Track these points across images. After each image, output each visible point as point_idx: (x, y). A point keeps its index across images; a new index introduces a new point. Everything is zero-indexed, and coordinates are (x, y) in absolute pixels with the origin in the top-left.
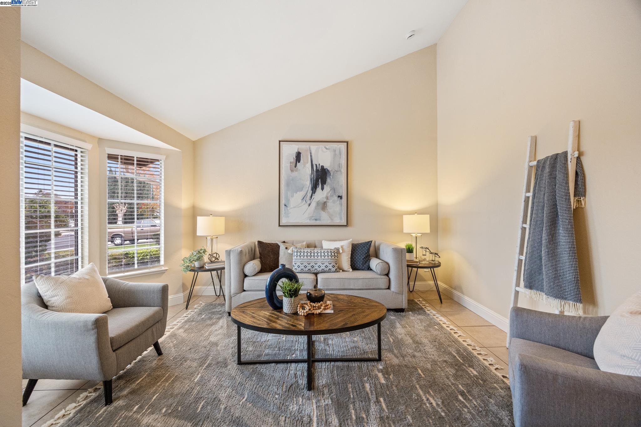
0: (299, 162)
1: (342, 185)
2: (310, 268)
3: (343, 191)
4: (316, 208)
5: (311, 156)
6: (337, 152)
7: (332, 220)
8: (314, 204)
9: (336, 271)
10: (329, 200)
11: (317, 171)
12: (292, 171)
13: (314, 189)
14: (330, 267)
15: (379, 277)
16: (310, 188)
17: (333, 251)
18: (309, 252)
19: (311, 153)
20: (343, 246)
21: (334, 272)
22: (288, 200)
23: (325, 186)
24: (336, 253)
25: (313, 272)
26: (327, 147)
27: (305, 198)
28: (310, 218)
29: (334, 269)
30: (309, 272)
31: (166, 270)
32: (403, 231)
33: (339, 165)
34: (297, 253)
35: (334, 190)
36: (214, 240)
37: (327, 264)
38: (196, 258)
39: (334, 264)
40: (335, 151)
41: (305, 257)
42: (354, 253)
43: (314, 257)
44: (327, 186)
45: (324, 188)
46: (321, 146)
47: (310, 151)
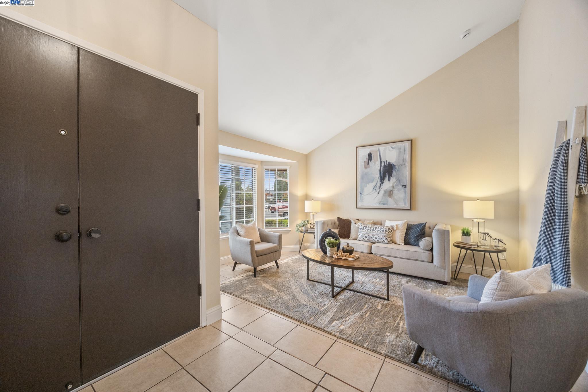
0: (371, 161)
1: (406, 176)
2: (369, 238)
3: (407, 181)
4: (384, 195)
5: (380, 155)
6: (402, 150)
7: (397, 204)
8: (382, 192)
9: (388, 243)
10: (395, 188)
11: (385, 166)
12: (365, 168)
13: (382, 180)
14: (384, 239)
15: (422, 251)
16: (379, 180)
17: (388, 228)
18: (370, 227)
19: (380, 153)
20: (398, 225)
21: (387, 243)
22: (362, 189)
23: (391, 178)
24: (391, 231)
25: (371, 241)
26: (393, 147)
27: (375, 187)
28: (379, 203)
29: (387, 241)
30: (368, 241)
31: (291, 231)
32: (463, 217)
33: (404, 160)
34: (361, 227)
35: (399, 180)
36: (315, 215)
37: (382, 237)
38: (303, 225)
39: (387, 237)
40: (400, 149)
41: (367, 230)
42: (408, 231)
43: (373, 231)
44: (393, 177)
45: (391, 179)
46: (388, 147)
47: (379, 151)
